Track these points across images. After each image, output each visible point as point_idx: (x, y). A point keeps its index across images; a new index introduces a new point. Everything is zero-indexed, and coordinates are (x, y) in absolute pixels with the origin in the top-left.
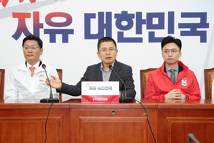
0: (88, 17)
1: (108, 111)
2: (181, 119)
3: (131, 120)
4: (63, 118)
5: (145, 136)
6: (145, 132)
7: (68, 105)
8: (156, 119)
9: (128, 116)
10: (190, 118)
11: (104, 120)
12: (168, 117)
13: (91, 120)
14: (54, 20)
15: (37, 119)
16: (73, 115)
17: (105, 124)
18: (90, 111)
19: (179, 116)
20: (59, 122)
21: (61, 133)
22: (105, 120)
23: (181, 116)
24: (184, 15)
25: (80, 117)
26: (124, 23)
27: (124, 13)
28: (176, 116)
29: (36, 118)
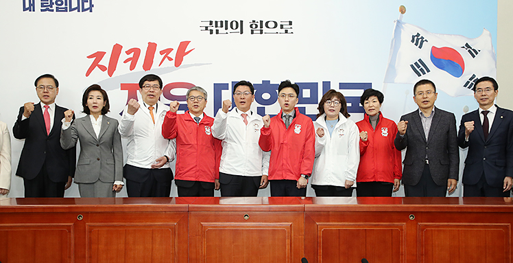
0: (219, 88)
1: (239, 215)
2: (335, 225)
3: (269, 227)
4: (179, 224)
5: (288, 247)
6: (288, 241)
7: (186, 207)
8: (302, 226)
9: (265, 222)
10: (346, 223)
11: (233, 227)
12: (318, 222)
13: (216, 227)
14: (174, 92)
15: (145, 226)
16: (192, 220)
17: (236, 232)
18: (216, 215)
19: (332, 221)
20: (173, 229)
21: (176, 244)
22: (235, 227)
23: (335, 221)
24: (342, 86)
25: (202, 223)
26: (266, 96)
27: (266, 83)
28: (329, 221)
29: (144, 224)
